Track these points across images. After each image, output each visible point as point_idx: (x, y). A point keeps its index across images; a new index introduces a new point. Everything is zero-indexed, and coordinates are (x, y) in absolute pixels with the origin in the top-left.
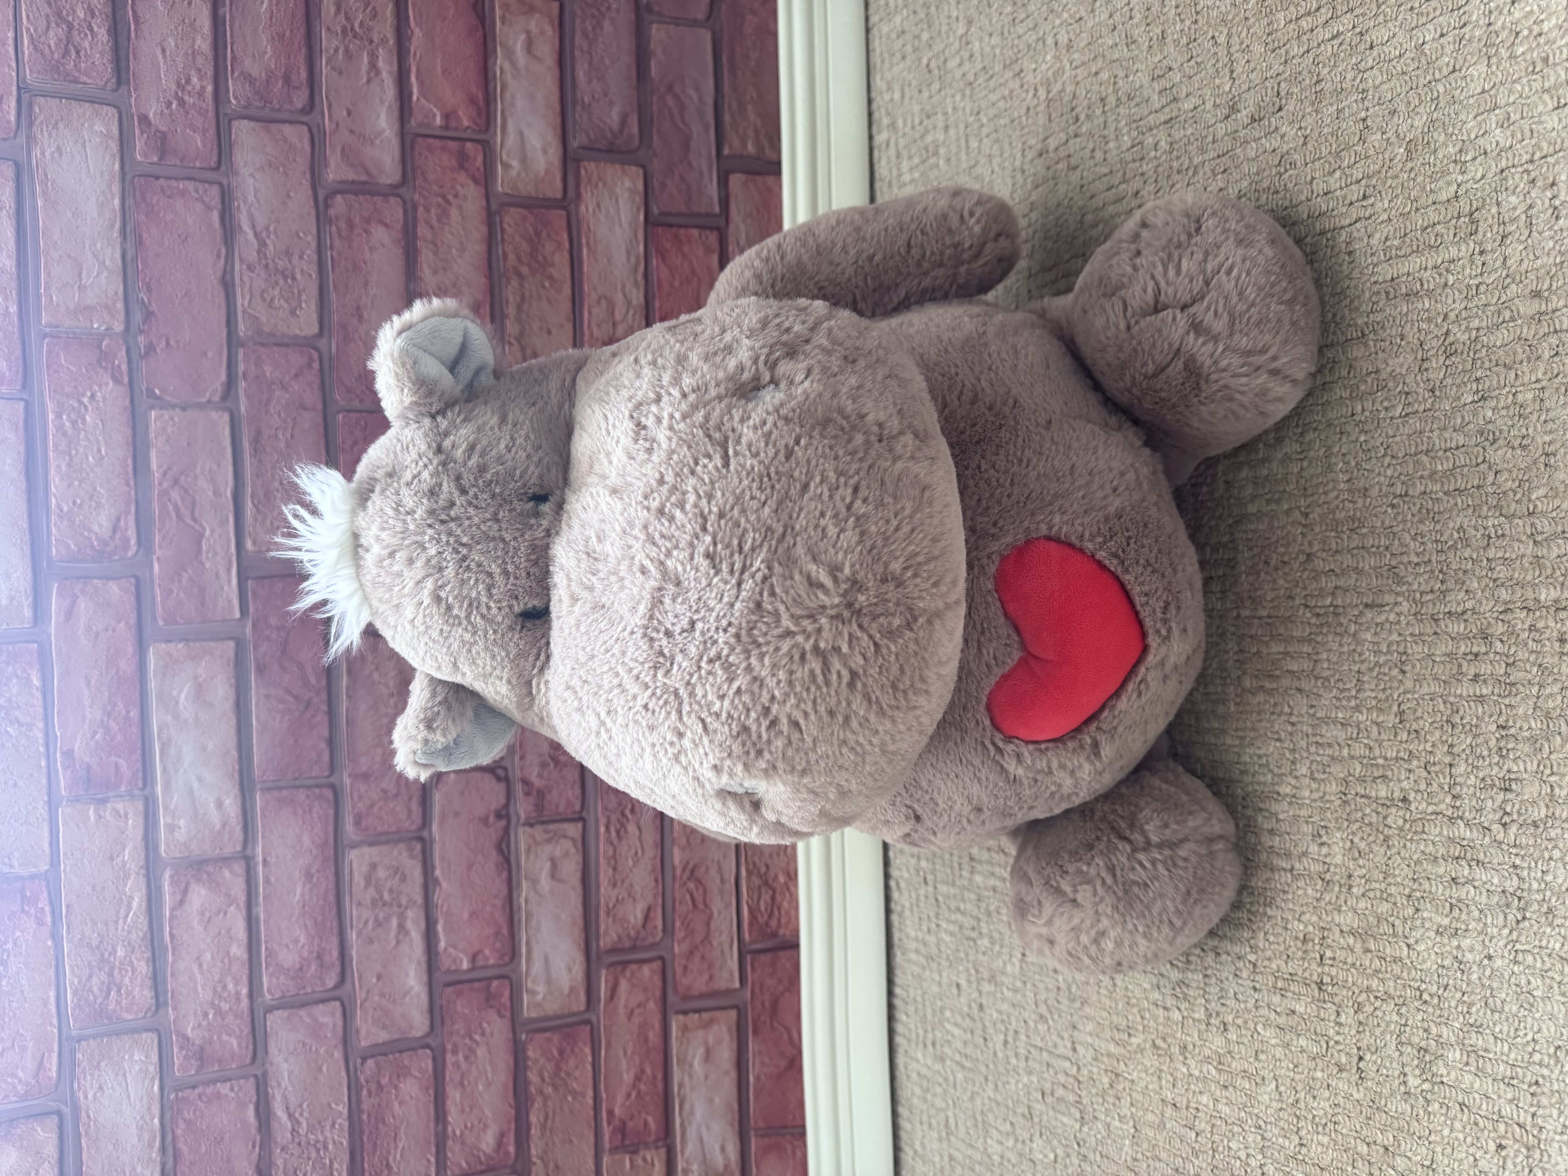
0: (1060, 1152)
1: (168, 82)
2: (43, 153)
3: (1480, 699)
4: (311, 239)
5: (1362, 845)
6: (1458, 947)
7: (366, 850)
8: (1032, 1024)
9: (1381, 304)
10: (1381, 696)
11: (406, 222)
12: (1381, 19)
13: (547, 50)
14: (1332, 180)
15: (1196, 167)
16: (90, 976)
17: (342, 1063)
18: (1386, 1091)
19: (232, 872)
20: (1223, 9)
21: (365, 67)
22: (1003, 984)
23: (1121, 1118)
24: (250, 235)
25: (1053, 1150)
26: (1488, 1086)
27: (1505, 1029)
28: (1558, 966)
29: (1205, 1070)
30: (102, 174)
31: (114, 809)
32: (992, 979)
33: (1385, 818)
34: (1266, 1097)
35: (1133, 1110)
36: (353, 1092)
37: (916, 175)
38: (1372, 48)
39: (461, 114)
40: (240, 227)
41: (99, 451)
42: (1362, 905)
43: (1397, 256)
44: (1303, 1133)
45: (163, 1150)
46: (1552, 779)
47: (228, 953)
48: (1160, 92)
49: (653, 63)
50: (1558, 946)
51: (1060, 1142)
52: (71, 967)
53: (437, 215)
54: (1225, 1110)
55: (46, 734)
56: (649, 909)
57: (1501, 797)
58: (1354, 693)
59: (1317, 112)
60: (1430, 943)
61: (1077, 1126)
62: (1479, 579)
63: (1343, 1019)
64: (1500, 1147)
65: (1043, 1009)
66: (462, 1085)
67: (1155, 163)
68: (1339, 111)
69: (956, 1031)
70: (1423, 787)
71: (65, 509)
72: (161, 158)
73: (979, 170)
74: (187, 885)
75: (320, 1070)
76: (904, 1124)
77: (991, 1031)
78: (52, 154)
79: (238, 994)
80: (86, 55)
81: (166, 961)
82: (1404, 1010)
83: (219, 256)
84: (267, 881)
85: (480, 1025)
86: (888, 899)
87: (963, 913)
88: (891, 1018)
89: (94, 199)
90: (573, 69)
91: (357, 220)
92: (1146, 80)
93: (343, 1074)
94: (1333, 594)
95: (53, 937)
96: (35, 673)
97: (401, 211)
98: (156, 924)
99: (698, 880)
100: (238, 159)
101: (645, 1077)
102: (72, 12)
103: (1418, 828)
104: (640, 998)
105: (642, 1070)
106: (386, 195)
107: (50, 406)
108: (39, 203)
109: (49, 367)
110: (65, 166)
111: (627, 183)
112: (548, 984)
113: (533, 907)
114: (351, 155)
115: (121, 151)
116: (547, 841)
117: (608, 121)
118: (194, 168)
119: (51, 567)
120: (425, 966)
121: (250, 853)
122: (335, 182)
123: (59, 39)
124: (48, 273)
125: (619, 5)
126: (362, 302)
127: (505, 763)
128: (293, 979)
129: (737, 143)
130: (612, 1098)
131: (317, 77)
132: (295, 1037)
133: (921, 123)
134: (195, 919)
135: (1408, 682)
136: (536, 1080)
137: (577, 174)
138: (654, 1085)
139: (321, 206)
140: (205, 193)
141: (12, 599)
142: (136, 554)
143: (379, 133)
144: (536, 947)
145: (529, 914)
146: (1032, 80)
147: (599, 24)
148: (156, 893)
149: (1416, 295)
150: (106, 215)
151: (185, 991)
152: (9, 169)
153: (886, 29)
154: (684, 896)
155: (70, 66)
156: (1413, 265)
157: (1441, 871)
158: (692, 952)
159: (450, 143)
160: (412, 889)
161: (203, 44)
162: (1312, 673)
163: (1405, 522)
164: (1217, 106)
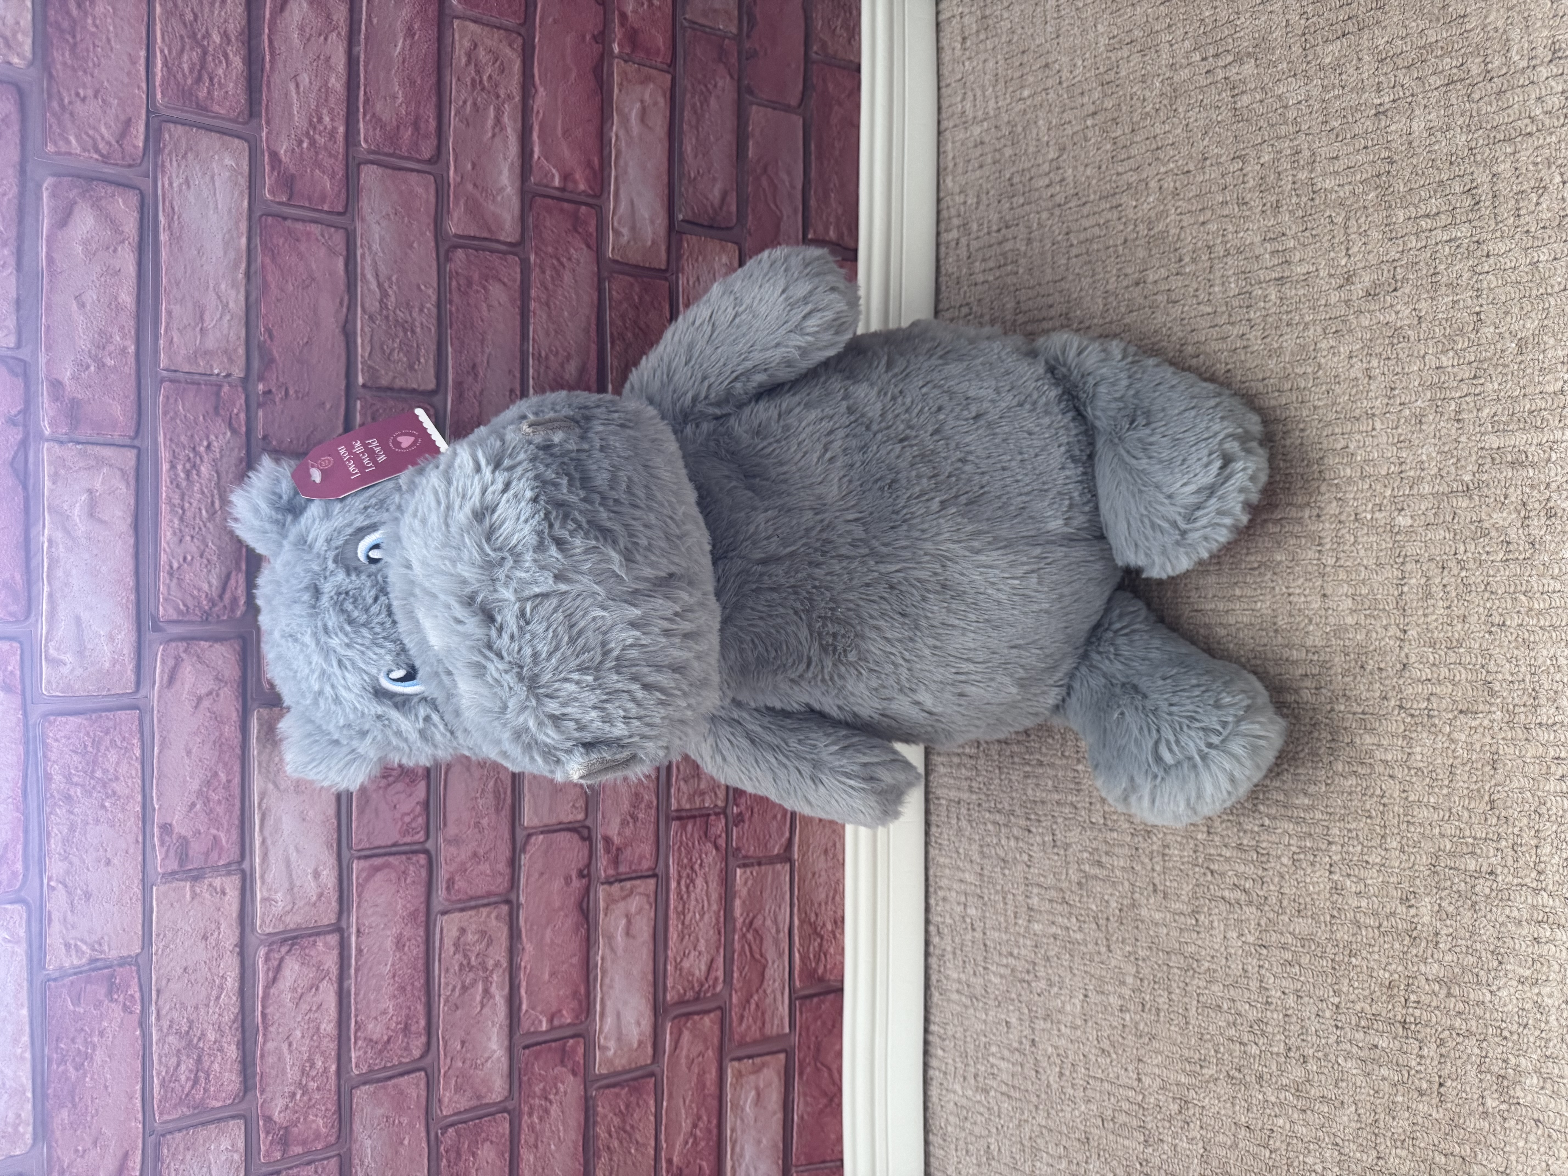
1: (299, 120)
2: (171, 184)
4: (432, 293)
5: (1450, 909)
6: (1539, 994)
7: (457, 915)
8: (1093, 1058)
9: (1486, 467)
10: (1473, 787)
11: (522, 281)
12: (1498, 234)
13: (659, 122)
14: (1444, 358)
15: (1306, 324)
17: (423, 1134)
18: (1464, 1111)
19: (326, 944)
20: (1342, 194)
21: (490, 122)
22: (1059, 1022)
23: (1190, 1141)
24: (374, 286)
29: (1282, 1097)
30: (230, 210)
31: (210, 885)
32: (1047, 1017)
33: (1473, 887)
34: (1346, 1118)
35: (1203, 1132)
36: (433, 1163)
37: (991, 278)
38: (1488, 256)
39: (578, 176)
40: (363, 275)
41: (213, 503)
42: (1449, 957)
43: (1504, 431)
44: (1383, 1147)
47: (318, 1029)
48: (1272, 253)
49: (751, 143)
51: (1119, 1163)
52: (160, 1057)
53: (552, 277)
54: (1302, 1130)
55: (144, 807)
56: (712, 961)
58: (1446, 782)
59: (1432, 299)
60: (1512, 991)
61: (1141, 1148)
63: (1425, 1052)
65: (1106, 1045)
66: (536, 1147)
67: (1264, 313)
68: (1454, 302)
69: (1003, 1065)
70: (1510, 862)
71: (175, 565)
72: (290, 199)
73: (1064, 285)
74: (282, 960)
75: (401, 1143)
77: (1045, 1064)
78: (180, 185)
79: (326, 1070)
80: (220, 83)
81: (255, 1042)
82: (1485, 1045)
83: (341, 304)
84: (360, 951)
85: (555, 1086)
86: (927, 943)
87: (1017, 958)
88: (926, 1053)
89: (220, 236)
90: (681, 143)
91: (476, 277)
92: (1259, 239)
93: (424, 1145)
94: (1428, 699)
95: (141, 1024)
96: (135, 741)
97: (518, 270)
98: (248, 1004)
99: (756, 931)
100: (365, 205)
101: (701, 1125)
102: (207, 35)
103: (1503, 896)
104: (701, 1047)
105: (699, 1118)
106: (505, 253)
107: (164, 455)
108: (163, 237)
109: (165, 413)
110: (192, 200)
111: (724, 259)
112: (619, 1039)
113: (608, 964)
114: (474, 210)
115: (250, 187)
116: (624, 898)
117: (711, 197)
118: (321, 211)
119: (156, 628)
120: (506, 1030)
121: (344, 925)
122: (456, 236)
123: (194, 64)
124: (169, 313)
125: (724, 84)
126: (478, 360)
127: (588, 823)
128: (381, 1052)
129: (820, 228)
130: (671, 1146)
131: (445, 128)
132: (380, 1111)
133: (999, 230)
134: (287, 997)
135: (1499, 777)
136: (603, 1135)
137: (680, 247)
138: (709, 1131)
139: (442, 259)
140: (330, 237)
141: (114, 662)
142: (244, 614)
143: (501, 190)
144: (609, 1004)
145: (604, 972)
146: (1131, 216)
147: (705, 101)
148: (249, 972)
149: (1521, 464)
150: (232, 255)
151: (274, 1072)
152: (134, 199)
153: (961, 135)
154: (743, 947)
155: (202, 93)
156: (1520, 439)
157: (1525, 932)
158: (748, 1001)
159: (566, 205)
160: (498, 954)
161: (337, 83)
162: (1405, 764)
163: (1501, 646)
164: (1331, 276)
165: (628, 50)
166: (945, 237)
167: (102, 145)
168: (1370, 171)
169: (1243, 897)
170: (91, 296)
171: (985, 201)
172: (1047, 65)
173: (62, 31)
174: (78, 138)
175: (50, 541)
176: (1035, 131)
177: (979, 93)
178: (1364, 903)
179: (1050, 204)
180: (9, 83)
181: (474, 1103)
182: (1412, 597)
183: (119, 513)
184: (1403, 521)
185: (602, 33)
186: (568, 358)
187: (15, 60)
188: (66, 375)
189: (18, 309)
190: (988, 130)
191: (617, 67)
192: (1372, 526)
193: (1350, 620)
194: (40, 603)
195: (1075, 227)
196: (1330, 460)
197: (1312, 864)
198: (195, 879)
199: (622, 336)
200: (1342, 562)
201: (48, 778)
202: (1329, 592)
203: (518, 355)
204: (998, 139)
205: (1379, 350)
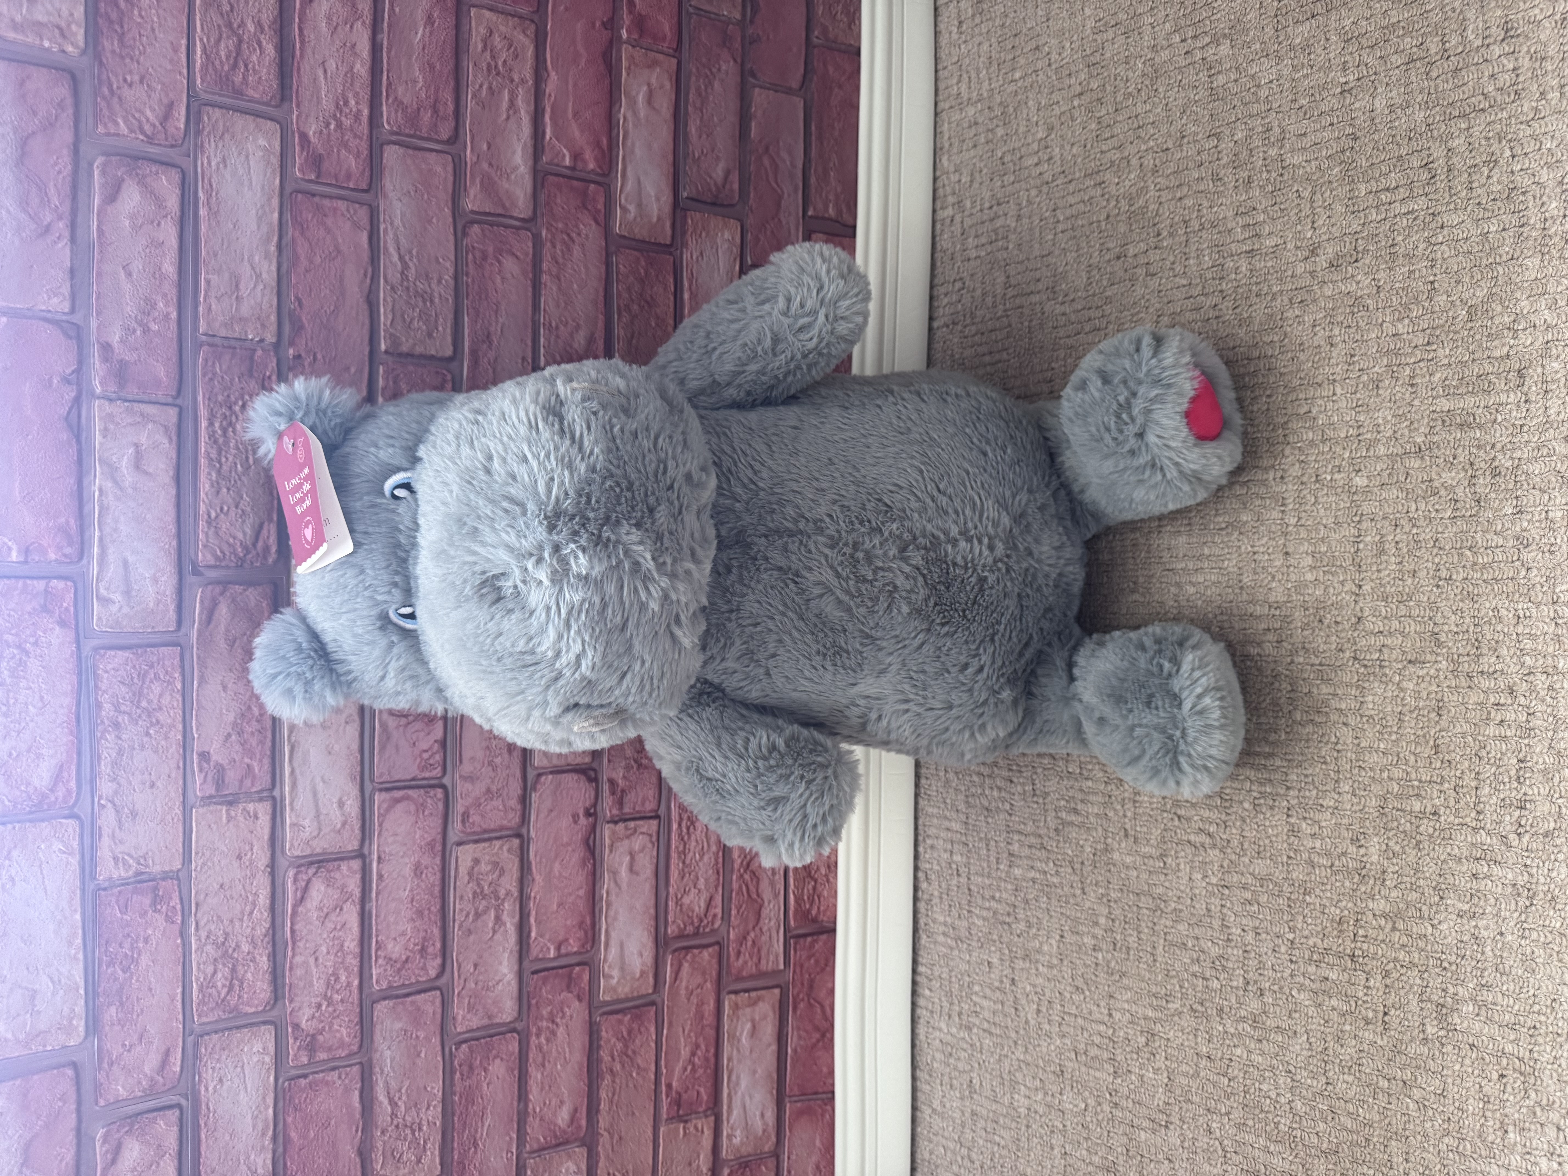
0: (1091, 1102)
1: (327, 103)
2: (209, 163)
3: (1504, 738)
4: (449, 265)
5: (1397, 848)
6: (1476, 926)
7: (470, 847)
8: (1068, 995)
9: (1437, 429)
10: (1420, 732)
11: (534, 255)
12: (1452, 206)
13: (665, 104)
14: (1400, 326)
15: (1274, 295)
16: (215, 972)
17: (439, 1048)
19: (350, 868)
20: (1308, 169)
21: (505, 105)
22: (1037, 961)
23: (1156, 1071)
24: (395, 258)
25: (1084, 1100)
26: (1495, 1030)
27: (1512, 988)
28: (1558, 940)
29: (1240, 1028)
30: (263, 187)
31: (244, 809)
32: (1026, 957)
33: (1418, 827)
34: (1297, 1047)
35: (1168, 1063)
36: (448, 1075)
38: (1443, 227)
39: (587, 156)
40: (386, 249)
41: (247, 458)
42: (1394, 894)
43: (1454, 394)
44: (1330, 1074)
45: (275, 1138)
46: (1560, 801)
47: (342, 946)
48: (1243, 226)
49: (753, 124)
50: (1558, 925)
51: (1091, 1093)
52: (199, 964)
53: (562, 251)
54: (1258, 1059)
55: (184, 736)
56: (711, 899)
57: (1517, 813)
58: (1395, 729)
59: (1390, 269)
60: (1452, 924)
61: (1111, 1079)
62: (1508, 648)
63: (1371, 983)
64: (1502, 1076)
65: (1080, 982)
66: (543, 1066)
67: (1235, 284)
68: (1410, 272)
69: (985, 1003)
70: (1452, 803)
71: (213, 515)
72: (318, 177)
73: (1051, 260)
74: (309, 881)
75: (419, 1055)
76: (923, 1086)
77: (1024, 1002)
78: (218, 164)
79: (349, 984)
80: (254, 69)
81: (285, 956)
82: (1426, 975)
83: (365, 275)
84: (380, 877)
85: (562, 1010)
86: (916, 889)
87: (999, 901)
88: (914, 992)
89: (254, 212)
90: (686, 125)
91: (491, 251)
92: (1231, 213)
93: (440, 1058)
94: (1380, 651)
95: (181, 935)
96: (177, 675)
97: (530, 244)
98: (278, 920)
99: (753, 873)
100: (388, 183)
101: (699, 1053)
102: (242, 24)
103: (1445, 835)
104: (699, 980)
105: (697, 1046)
106: (518, 228)
107: (203, 412)
108: (203, 212)
109: (204, 375)
110: (228, 176)
111: (727, 235)
112: (622, 969)
113: (613, 898)
114: (489, 187)
115: (281, 167)
116: (628, 837)
117: (714, 175)
118: (347, 188)
119: (196, 572)
120: (516, 955)
121: (366, 851)
122: (473, 212)
123: (230, 51)
124: (208, 282)
125: (728, 67)
126: (492, 329)
127: (595, 765)
128: (399, 970)
129: (820, 206)
130: (670, 1073)
131: (462, 110)
132: (398, 1025)
133: (991, 208)
134: (314, 915)
135: (1444, 723)
136: (607, 1058)
137: (684, 223)
138: (707, 1059)
139: (459, 234)
140: (355, 212)
141: (158, 602)
142: (276, 562)
143: (516, 168)
144: (613, 934)
145: (609, 904)
146: (1114, 192)
147: (710, 84)
148: (279, 890)
149: (1469, 426)
150: (265, 229)
151: (301, 984)
152: (175, 176)
153: (956, 116)
154: (740, 887)
155: (238, 79)
156: (1469, 402)
157: (1464, 869)
158: (745, 938)
159: (575, 183)
160: (509, 883)
161: (362, 69)
162: (1358, 712)
163: (1448, 599)
164: (1297, 248)
165: (635, 36)
166: (941, 214)
167: (147, 127)
168: (1335, 147)
169: (1208, 840)
170: (137, 266)
171: (978, 179)
172: (1037, 48)
173: (111, 22)
174: (126, 121)
175: (100, 490)
176: (1025, 112)
177: (973, 75)
178: (1318, 844)
179: (1038, 182)
180: (63, 70)
181: (486, 1021)
182: (1367, 554)
183: (163, 466)
184: (1360, 481)
185: (611, 19)
186: (578, 327)
187: (70, 49)
188: (115, 337)
189: (72, 277)
190: (982, 110)
191: (626, 51)
192: (1332, 486)
193: (1309, 577)
194: (91, 546)
195: (1061, 203)
196: (1294, 425)
197: (1272, 808)
198: (230, 803)
199: (628, 308)
200: (1303, 522)
201: (99, 706)
202: (1290, 550)
203: (530, 324)
204: (991, 119)
205: (1340, 318)
